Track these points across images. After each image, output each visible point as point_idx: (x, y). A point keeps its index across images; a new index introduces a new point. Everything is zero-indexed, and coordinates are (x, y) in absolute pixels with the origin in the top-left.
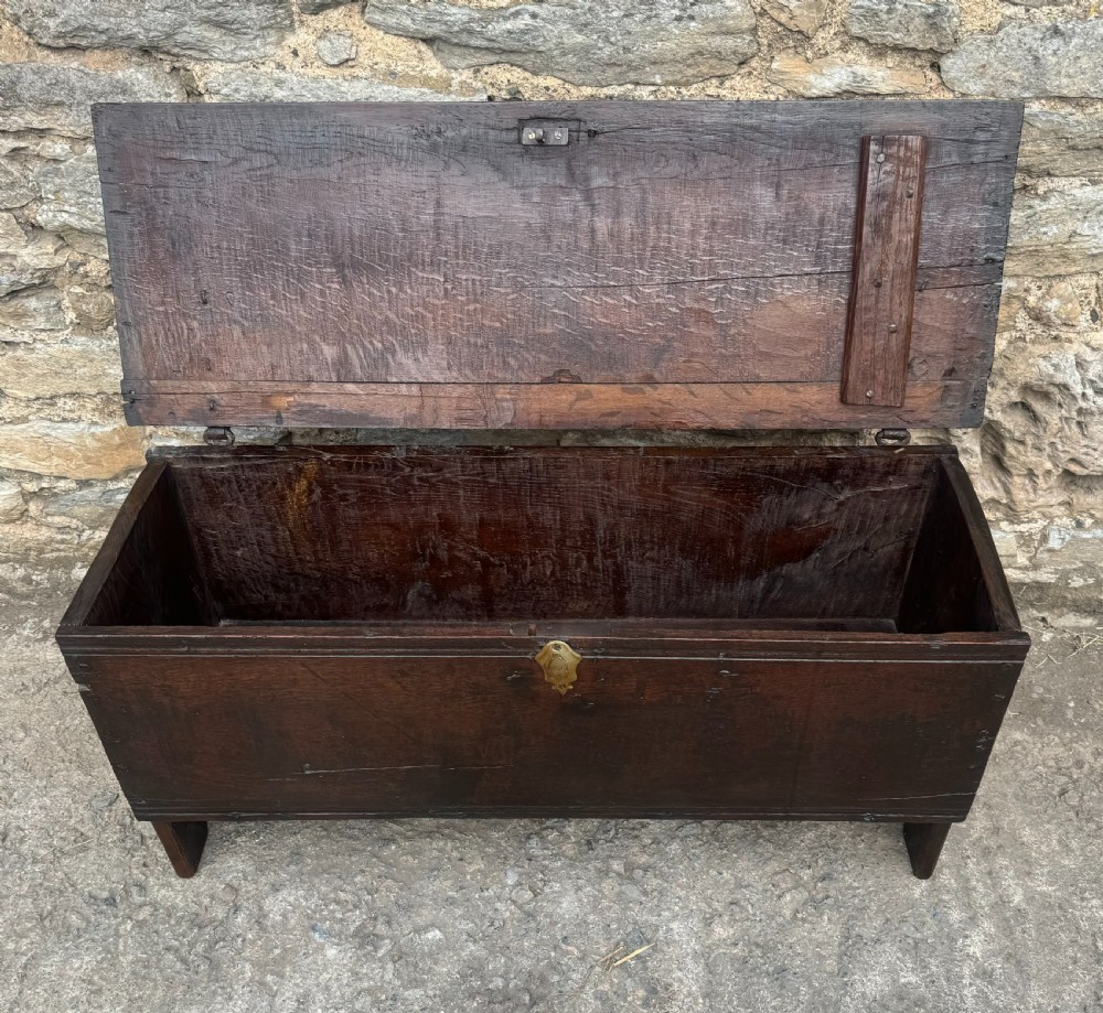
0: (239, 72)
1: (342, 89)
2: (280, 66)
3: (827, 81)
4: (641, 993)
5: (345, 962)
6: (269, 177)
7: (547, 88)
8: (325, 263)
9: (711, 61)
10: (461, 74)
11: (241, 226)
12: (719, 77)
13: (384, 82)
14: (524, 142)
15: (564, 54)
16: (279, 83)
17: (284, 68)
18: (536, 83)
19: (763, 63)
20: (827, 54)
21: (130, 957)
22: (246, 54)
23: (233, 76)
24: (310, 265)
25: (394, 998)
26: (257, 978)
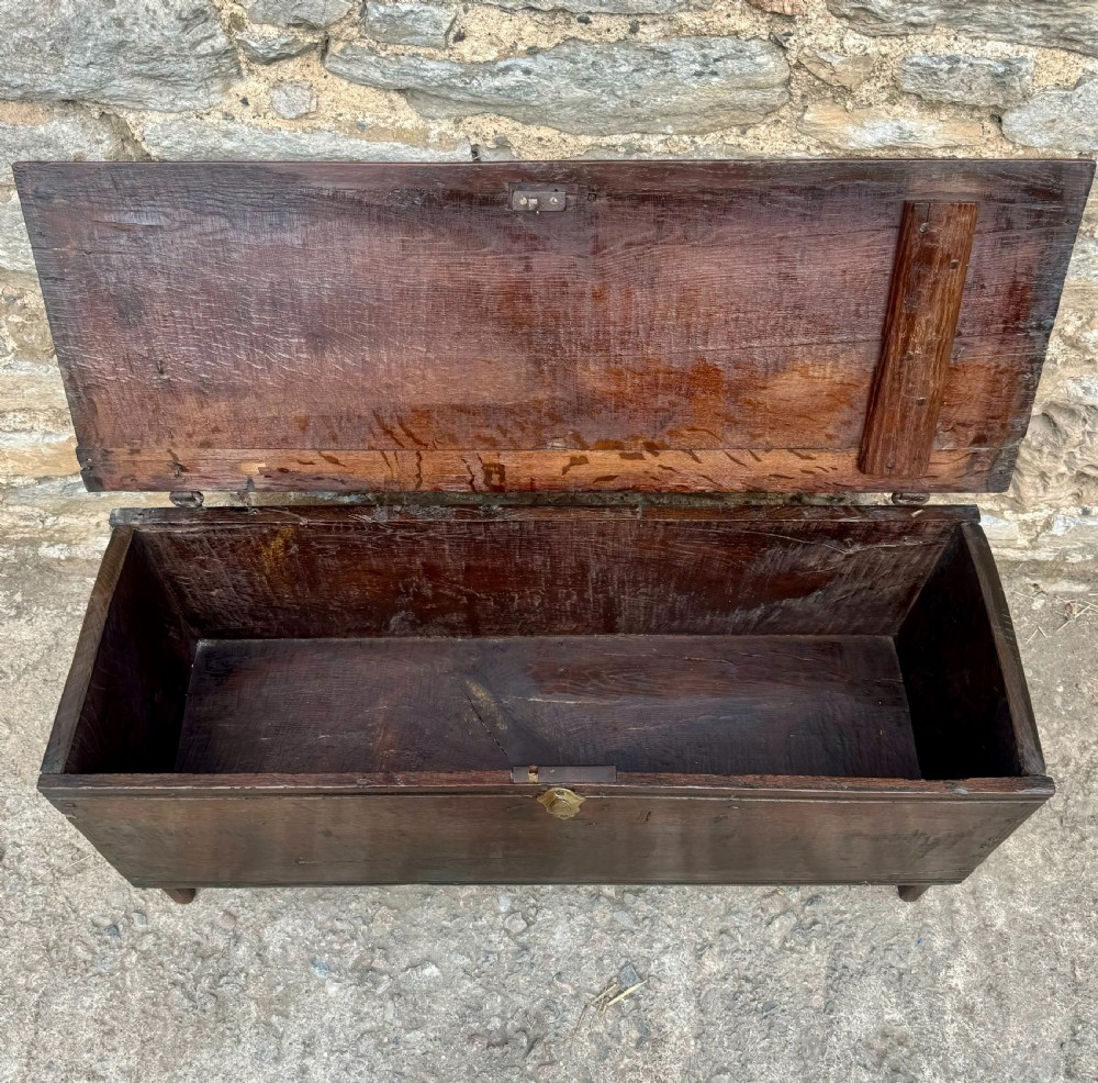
0: (181, 123)
1: (302, 142)
2: (228, 116)
3: (867, 135)
4: (635, 1034)
5: (346, 1001)
6: (224, 242)
7: (540, 139)
8: (293, 333)
9: (732, 113)
10: (440, 124)
11: (195, 293)
12: (741, 125)
13: (350, 136)
14: (515, 208)
15: (561, 106)
16: (227, 134)
17: (233, 118)
18: (527, 134)
19: (794, 113)
20: (870, 105)
21: (138, 994)
22: (188, 104)
23: (174, 127)
24: (276, 335)
25: (396, 1041)
26: (263, 1018)
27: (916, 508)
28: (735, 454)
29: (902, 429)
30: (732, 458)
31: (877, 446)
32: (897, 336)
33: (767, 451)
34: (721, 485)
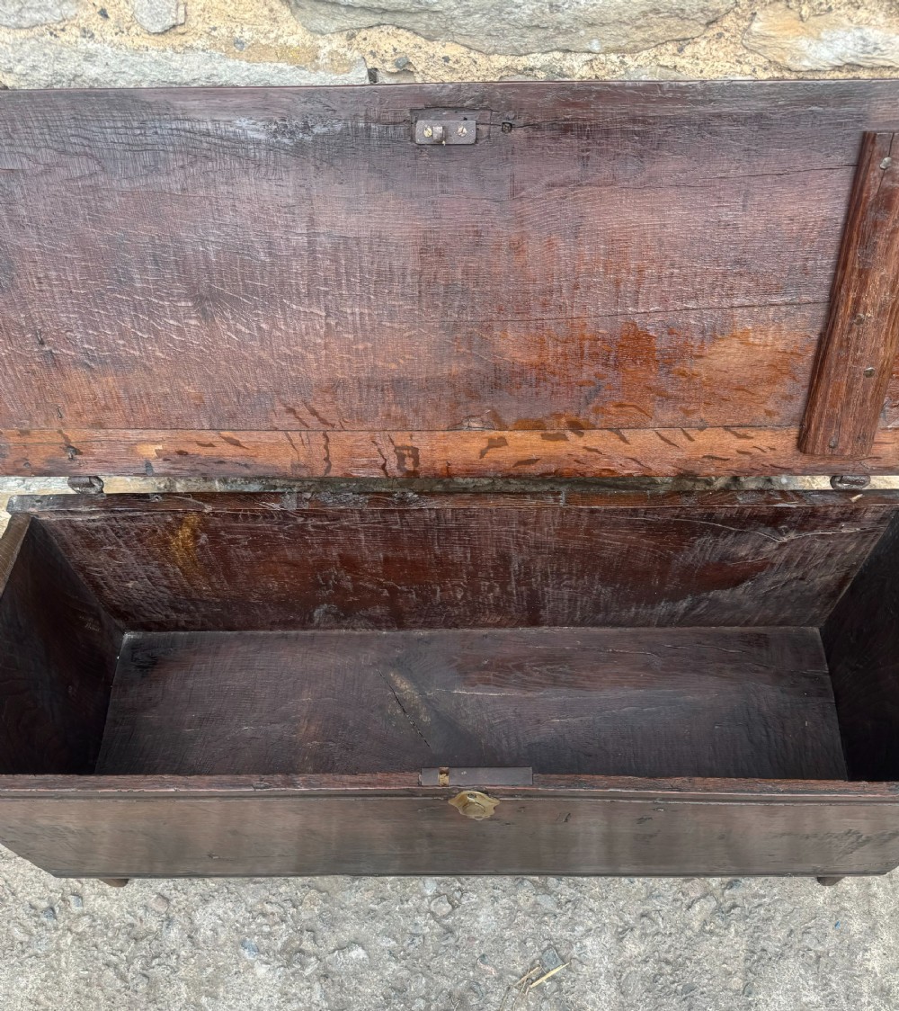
0: (33, 42)
1: (174, 65)
2: (86, 33)
3: (824, 49)
5: (274, 982)
6: (95, 189)
7: (446, 59)
8: (179, 295)
9: (669, 21)
10: (330, 41)
11: (70, 251)
12: (677, 40)
13: (227, 55)
14: (418, 141)
15: (468, 14)
16: (89, 57)
17: (93, 36)
18: (431, 52)
19: (740, 22)
20: (830, 9)
21: (73, 975)
22: (37, 16)
23: (26, 48)
24: (161, 298)
26: (192, 999)
27: (855, 492)
28: (665, 433)
29: (848, 403)
30: (662, 438)
31: (820, 422)
32: (848, 295)
33: (701, 429)
34: (650, 469)
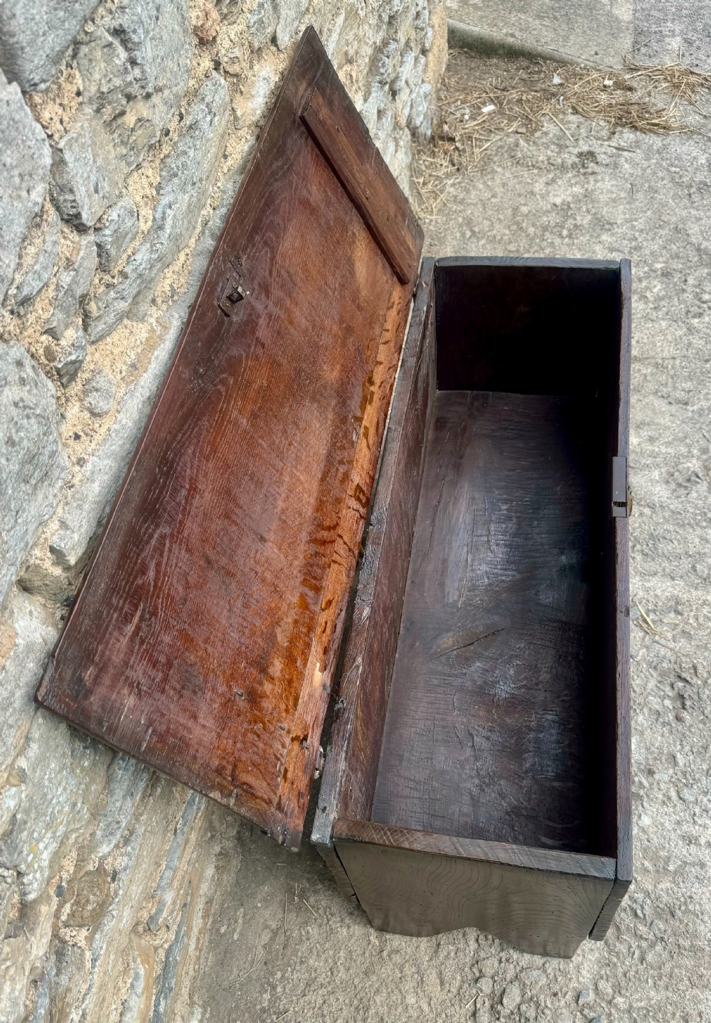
4: (672, 615)
25: (684, 774)
26: (671, 879)
